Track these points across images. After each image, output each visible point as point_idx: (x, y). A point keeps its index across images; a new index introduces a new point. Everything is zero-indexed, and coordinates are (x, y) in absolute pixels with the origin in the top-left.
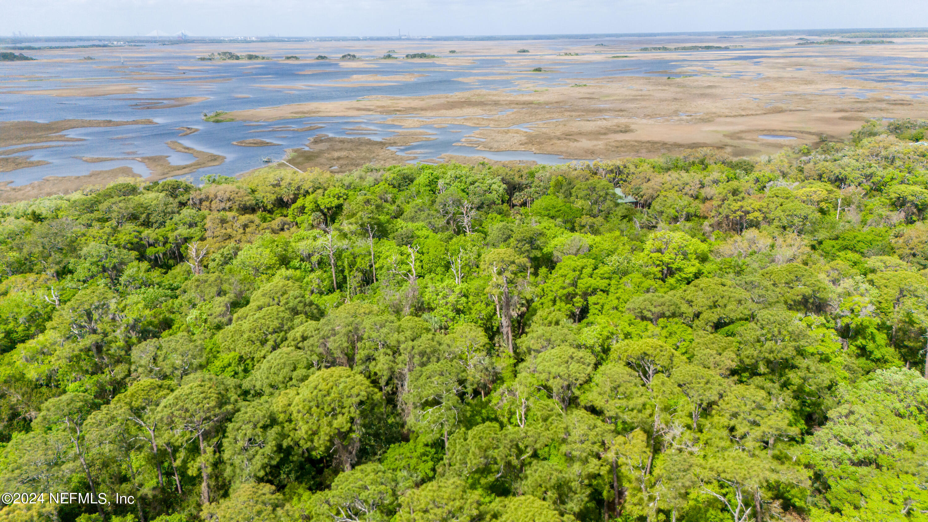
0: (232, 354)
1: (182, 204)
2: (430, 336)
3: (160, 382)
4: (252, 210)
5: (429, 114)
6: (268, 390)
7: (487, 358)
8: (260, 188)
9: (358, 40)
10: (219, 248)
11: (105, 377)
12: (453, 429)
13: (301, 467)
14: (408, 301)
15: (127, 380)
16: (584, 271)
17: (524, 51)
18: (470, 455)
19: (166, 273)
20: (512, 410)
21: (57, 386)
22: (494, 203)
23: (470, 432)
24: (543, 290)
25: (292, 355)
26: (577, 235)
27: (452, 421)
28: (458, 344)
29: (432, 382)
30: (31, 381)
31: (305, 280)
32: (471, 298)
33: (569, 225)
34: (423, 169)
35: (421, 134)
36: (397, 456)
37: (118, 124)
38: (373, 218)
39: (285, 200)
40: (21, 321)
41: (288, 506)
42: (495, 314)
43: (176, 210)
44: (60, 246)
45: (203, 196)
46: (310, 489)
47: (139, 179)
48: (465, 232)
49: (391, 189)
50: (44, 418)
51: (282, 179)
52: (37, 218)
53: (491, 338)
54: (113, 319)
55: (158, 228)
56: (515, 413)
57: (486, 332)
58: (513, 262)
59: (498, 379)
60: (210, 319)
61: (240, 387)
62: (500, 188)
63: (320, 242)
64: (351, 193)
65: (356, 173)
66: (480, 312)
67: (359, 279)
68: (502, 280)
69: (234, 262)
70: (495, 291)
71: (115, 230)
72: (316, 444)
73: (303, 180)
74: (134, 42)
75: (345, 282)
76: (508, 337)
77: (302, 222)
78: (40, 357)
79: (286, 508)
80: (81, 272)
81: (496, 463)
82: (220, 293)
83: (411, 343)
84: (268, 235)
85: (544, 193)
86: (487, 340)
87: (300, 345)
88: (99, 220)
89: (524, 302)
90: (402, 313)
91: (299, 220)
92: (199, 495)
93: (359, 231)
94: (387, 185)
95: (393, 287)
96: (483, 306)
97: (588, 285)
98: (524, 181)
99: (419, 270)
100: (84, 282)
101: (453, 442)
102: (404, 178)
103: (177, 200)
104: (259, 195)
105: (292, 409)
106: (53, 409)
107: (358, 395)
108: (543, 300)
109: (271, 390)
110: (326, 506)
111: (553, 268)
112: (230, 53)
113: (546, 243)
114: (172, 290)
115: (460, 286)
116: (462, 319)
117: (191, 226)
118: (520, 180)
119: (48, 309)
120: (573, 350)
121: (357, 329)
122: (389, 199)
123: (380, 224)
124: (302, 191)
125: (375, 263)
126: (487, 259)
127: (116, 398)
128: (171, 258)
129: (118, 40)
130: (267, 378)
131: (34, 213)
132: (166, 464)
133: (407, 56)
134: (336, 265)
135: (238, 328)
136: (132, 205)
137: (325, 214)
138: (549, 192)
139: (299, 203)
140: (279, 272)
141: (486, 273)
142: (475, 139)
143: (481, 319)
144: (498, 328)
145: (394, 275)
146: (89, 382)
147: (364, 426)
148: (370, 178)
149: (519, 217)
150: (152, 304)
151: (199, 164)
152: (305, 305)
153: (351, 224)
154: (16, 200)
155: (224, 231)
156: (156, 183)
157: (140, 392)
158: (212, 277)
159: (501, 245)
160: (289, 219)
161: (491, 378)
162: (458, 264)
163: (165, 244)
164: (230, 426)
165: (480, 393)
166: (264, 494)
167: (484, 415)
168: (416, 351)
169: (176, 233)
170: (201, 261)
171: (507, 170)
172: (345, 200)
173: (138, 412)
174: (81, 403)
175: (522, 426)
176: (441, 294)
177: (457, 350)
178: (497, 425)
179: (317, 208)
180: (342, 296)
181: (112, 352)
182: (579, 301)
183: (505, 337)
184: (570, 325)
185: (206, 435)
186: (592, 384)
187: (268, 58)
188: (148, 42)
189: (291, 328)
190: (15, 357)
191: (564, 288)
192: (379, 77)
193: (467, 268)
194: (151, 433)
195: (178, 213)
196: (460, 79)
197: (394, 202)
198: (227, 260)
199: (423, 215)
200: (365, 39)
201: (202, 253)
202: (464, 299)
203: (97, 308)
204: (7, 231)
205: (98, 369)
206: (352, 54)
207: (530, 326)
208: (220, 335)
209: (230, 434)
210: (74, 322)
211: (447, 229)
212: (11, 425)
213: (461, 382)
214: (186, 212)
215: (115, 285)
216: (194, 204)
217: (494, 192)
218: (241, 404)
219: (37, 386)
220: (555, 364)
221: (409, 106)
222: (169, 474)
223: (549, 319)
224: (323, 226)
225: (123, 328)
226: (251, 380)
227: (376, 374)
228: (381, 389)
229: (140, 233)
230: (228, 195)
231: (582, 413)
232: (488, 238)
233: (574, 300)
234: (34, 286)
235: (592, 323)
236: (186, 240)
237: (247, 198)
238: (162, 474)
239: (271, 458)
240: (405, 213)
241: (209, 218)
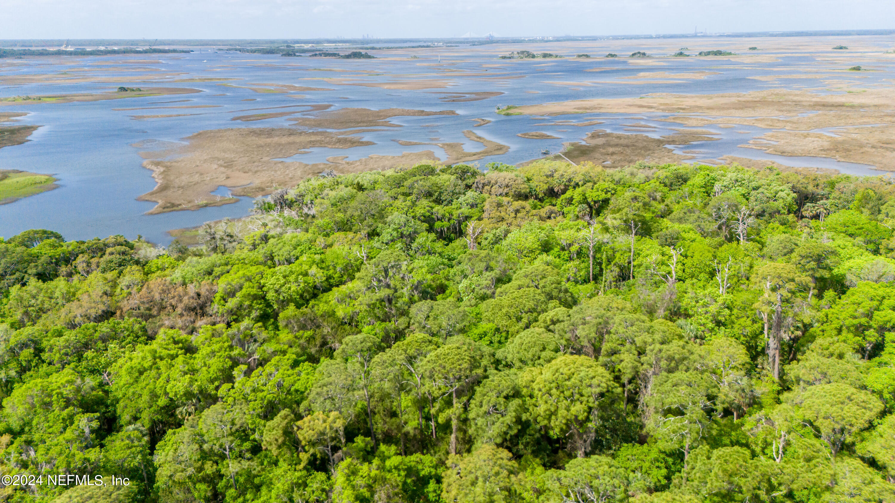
0: (490, 325)
1: (468, 187)
2: (681, 343)
3: (430, 338)
4: (526, 197)
5: (714, 113)
6: (518, 364)
7: (745, 379)
8: (535, 178)
9: (651, 37)
10: (492, 229)
11: (391, 325)
12: (695, 445)
13: (538, 442)
14: (663, 304)
15: (406, 331)
16: (886, 302)
17: (841, 48)
18: (712, 474)
19: (447, 245)
20: (769, 440)
21: (356, 326)
22: (779, 212)
23: (715, 451)
24: (827, 316)
25: (543, 336)
26: (880, 259)
27: (694, 435)
28: (713, 357)
29: (678, 391)
30: (339, 319)
31: (563, 268)
32: (735, 311)
33: (871, 246)
34: (700, 169)
35: (704, 133)
36: (630, 457)
37: (428, 114)
38: (639, 216)
39: (556, 190)
40: (338, 269)
41: (521, 476)
42: (762, 333)
43: (463, 191)
44: (373, 212)
45: (486, 181)
46: (544, 465)
47: (438, 162)
48: (738, 240)
49: (662, 187)
50: (343, 351)
51: (556, 171)
52: (360, 188)
53: (754, 358)
54: (403, 278)
55: (447, 205)
56: (771, 444)
57: (748, 350)
58: (793, 280)
59: (755, 403)
60: (477, 289)
61: (494, 356)
62: (790, 197)
63: (584, 233)
64: (620, 188)
65: (628, 170)
66: (744, 327)
67: (615, 274)
68: (775, 298)
69: (504, 243)
70: (766, 309)
71: (414, 204)
72: (552, 424)
73: (575, 173)
74: (450, 43)
75: (601, 275)
76: (774, 361)
77: (569, 212)
78: (348, 300)
79: (519, 477)
80: (386, 236)
81: (741, 492)
82: (488, 268)
83: (658, 346)
84: (536, 222)
85: (844, 207)
86: (748, 360)
87: (551, 327)
88: (404, 194)
89: (800, 325)
90: (656, 315)
91: (565, 210)
92: (448, 444)
93: (623, 227)
94: (658, 183)
95: (649, 287)
96: (749, 322)
97: (886, 319)
98: (820, 191)
99: (680, 273)
100: (387, 244)
101: (693, 456)
102: (677, 178)
103: (464, 183)
104: (533, 184)
105: (535, 385)
106: (350, 344)
107: (599, 386)
108: (825, 327)
109: (521, 364)
110: (558, 484)
111: (844, 293)
112: (528, 52)
113: (838, 263)
114: (449, 260)
115: (724, 297)
116: (722, 332)
117: (472, 206)
118: (815, 189)
119: (358, 263)
120: (854, 390)
121: (607, 323)
122: (659, 198)
123: (644, 222)
124: (572, 183)
125: (634, 260)
126: (760, 272)
127: (396, 344)
128: (453, 232)
129: (438, 41)
130: (518, 353)
131: (358, 183)
132: (426, 410)
133: (700, 54)
134: (594, 257)
135: (498, 302)
136: (429, 184)
137: (591, 207)
138: (851, 206)
139: (568, 194)
140: (540, 257)
141: (756, 287)
142: (765, 142)
143: (744, 336)
144: (763, 349)
145: (652, 275)
146: (379, 327)
147: (602, 418)
148: (641, 175)
149: (807, 230)
150: (432, 271)
151: (486, 153)
152: (560, 291)
153: (615, 219)
154: (348, 171)
155: (498, 214)
156: (449, 167)
157: (414, 343)
158: (483, 253)
159: (779, 259)
160: (557, 209)
161: (747, 400)
162: (725, 273)
163: (449, 220)
164: (478, 389)
165: (732, 414)
166: (502, 459)
167: (734, 438)
168: (663, 354)
169: (459, 211)
170: (476, 238)
171: (800, 177)
172: (613, 194)
173: (411, 360)
174: (370, 344)
175: (778, 461)
176: (701, 302)
177: (711, 364)
178: (747, 452)
179: (585, 200)
180: (596, 288)
181: (398, 305)
182: (872, 336)
183: (770, 360)
184: (856, 360)
185: (459, 393)
186: (874, 433)
187: (561, 57)
188: (461, 42)
189: (544, 311)
190: (331, 297)
191: (855, 318)
192: (667, 74)
193: (735, 279)
194: (418, 379)
195: (464, 194)
196: (757, 78)
197: (663, 201)
198: (497, 240)
199: (693, 217)
200: (658, 37)
201: (478, 231)
202: (727, 312)
203: (392, 267)
204: (339, 196)
205: (386, 318)
206: (642, 51)
207: (804, 353)
208: (483, 306)
209: (478, 397)
210: (375, 276)
211: (718, 235)
212: (321, 350)
213: (711, 398)
214: (470, 194)
215: (408, 250)
216: (477, 187)
217: (781, 201)
218: (492, 371)
219: (343, 324)
220: (828, 402)
221: (693, 104)
222: (428, 418)
223: (831, 349)
224: (587, 218)
225: (409, 287)
226: (504, 352)
227: (619, 371)
228: (623, 386)
229: (432, 208)
230: (507, 181)
231: (857, 463)
232: (765, 249)
233: (866, 333)
234: (351, 243)
235: (886, 364)
236: (467, 218)
237: (523, 186)
238: (423, 418)
239: (510, 427)
240: (674, 213)
241: (488, 200)
